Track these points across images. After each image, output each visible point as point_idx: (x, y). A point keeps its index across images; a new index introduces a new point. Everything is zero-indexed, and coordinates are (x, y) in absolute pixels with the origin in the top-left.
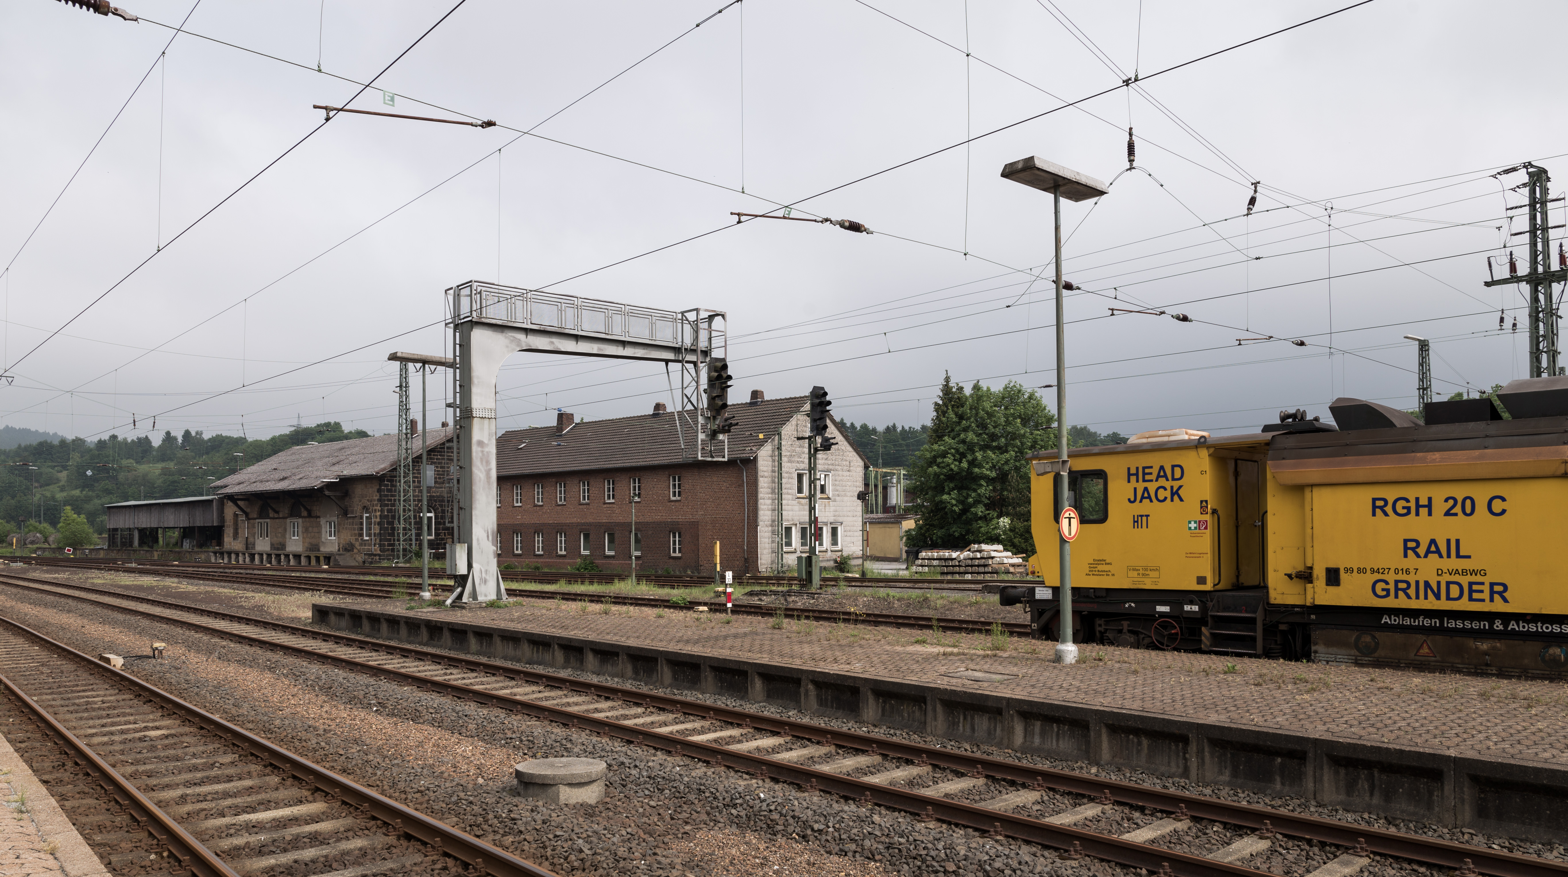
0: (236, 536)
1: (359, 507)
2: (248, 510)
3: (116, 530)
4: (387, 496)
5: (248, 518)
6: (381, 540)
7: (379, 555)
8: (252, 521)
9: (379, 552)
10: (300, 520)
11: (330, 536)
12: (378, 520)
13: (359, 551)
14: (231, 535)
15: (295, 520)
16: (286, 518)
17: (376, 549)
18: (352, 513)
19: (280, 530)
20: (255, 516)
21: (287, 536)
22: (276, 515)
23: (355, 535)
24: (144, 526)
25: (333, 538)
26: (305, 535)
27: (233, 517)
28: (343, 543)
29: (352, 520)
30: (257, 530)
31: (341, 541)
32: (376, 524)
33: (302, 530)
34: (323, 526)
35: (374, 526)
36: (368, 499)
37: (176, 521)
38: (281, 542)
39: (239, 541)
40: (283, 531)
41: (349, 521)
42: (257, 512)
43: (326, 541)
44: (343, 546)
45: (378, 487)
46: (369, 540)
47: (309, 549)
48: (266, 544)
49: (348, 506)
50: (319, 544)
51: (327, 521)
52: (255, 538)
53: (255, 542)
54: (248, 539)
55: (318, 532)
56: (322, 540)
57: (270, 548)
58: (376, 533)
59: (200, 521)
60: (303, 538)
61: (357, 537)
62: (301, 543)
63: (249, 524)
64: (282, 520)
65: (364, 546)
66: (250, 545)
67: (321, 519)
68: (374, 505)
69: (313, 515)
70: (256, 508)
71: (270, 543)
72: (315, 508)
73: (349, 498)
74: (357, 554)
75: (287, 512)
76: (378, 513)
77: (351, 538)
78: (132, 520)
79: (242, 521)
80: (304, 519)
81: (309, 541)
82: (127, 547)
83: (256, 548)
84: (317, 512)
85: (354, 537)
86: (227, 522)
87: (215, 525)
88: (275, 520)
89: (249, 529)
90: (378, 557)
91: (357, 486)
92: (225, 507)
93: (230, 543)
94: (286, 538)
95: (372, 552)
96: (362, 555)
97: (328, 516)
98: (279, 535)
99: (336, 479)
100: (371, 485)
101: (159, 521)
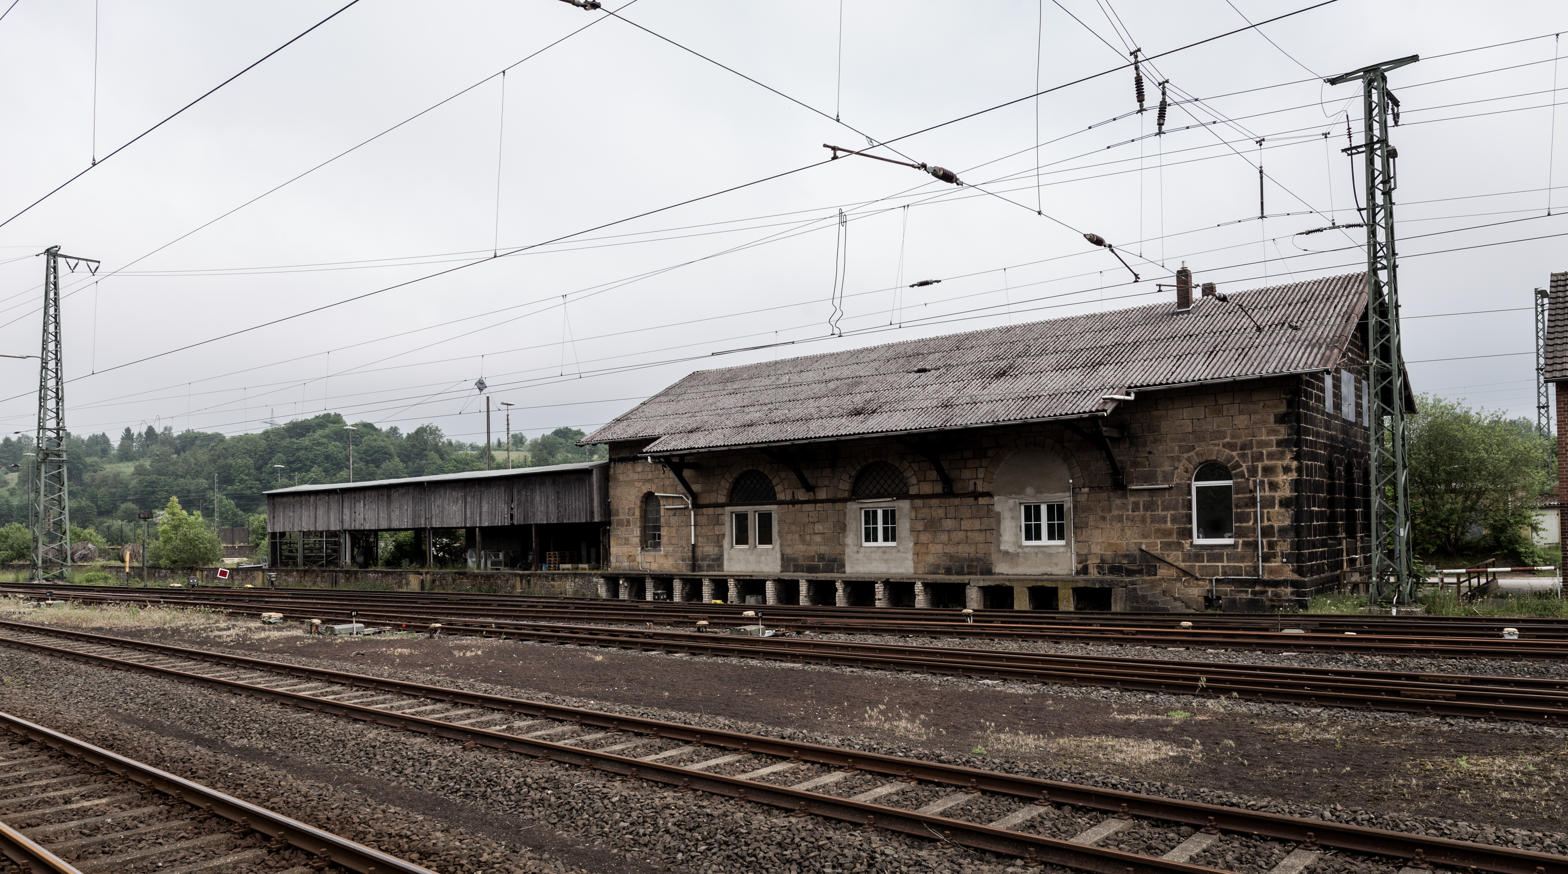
0: (652, 542)
1: (1184, 464)
2: (696, 488)
3: (289, 535)
4: (1305, 431)
5: (696, 506)
6: (1298, 546)
7: (1294, 584)
8: (710, 510)
9: (1292, 576)
10: (903, 506)
11: (1033, 536)
12: (1286, 492)
13: (1185, 573)
14: (636, 540)
15: (880, 504)
16: (845, 500)
17: (1280, 569)
18: (1149, 478)
19: (817, 529)
20: (722, 499)
21: (850, 540)
22: (801, 495)
23: (1157, 533)
25: (1046, 542)
26: (924, 538)
27: (638, 503)
28: (1102, 555)
29: (1142, 500)
30: (729, 529)
31: (1096, 549)
32: (1268, 503)
33: (911, 527)
34: (998, 517)
35: (1265, 511)
36: (1228, 443)
37: (469, 515)
38: (823, 555)
39: (662, 553)
40: (826, 531)
41: (1131, 499)
42: (725, 492)
43: (1020, 550)
44: (1103, 561)
45: (1283, 409)
46: (1235, 546)
47: (944, 568)
48: (763, 558)
49: (1136, 464)
50: (994, 557)
51: (1020, 504)
52: (722, 546)
53: (722, 555)
54: (696, 549)
55: (981, 530)
56: (1002, 548)
57: (782, 566)
58: (1272, 527)
59: (547, 513)
60: (915, 544)
61: (1174, 538)
62: (910, 556)
63: (699, 518)
64: (827, 506)
65: (1208, 561)
66: (702, 560)
67: (996, 498)
68: (1259, 457)
69: (958, 488)
70: (723, 483)
71: (779, 556)
72: (967, 474)
73: (1131, 444)
74: (1175, 580)
75: (845, 486)
76: (1285, 477)
77: (1144, 541)
78: (329, 518)
79: (674, 511)
80: (919, 503)
81: (950, 550)
82: (322, 565)
83: (725, 567)
84: (975, 484)
85: (1158, 538)
86: (618, 515)
87: (596, 520)
88: (798, 507)
89: (699, 528)
90: (1289, 590)
91: (1170, 412)
92: (611, 484)
93: (630, 556)
94: (844, 545)
95: (1258, 576)
96: (1201, 583)
97: (1029, 491)
98: (818, 539)
99: (1128, 394)
100: (1242, 406)
101: (415, 517)
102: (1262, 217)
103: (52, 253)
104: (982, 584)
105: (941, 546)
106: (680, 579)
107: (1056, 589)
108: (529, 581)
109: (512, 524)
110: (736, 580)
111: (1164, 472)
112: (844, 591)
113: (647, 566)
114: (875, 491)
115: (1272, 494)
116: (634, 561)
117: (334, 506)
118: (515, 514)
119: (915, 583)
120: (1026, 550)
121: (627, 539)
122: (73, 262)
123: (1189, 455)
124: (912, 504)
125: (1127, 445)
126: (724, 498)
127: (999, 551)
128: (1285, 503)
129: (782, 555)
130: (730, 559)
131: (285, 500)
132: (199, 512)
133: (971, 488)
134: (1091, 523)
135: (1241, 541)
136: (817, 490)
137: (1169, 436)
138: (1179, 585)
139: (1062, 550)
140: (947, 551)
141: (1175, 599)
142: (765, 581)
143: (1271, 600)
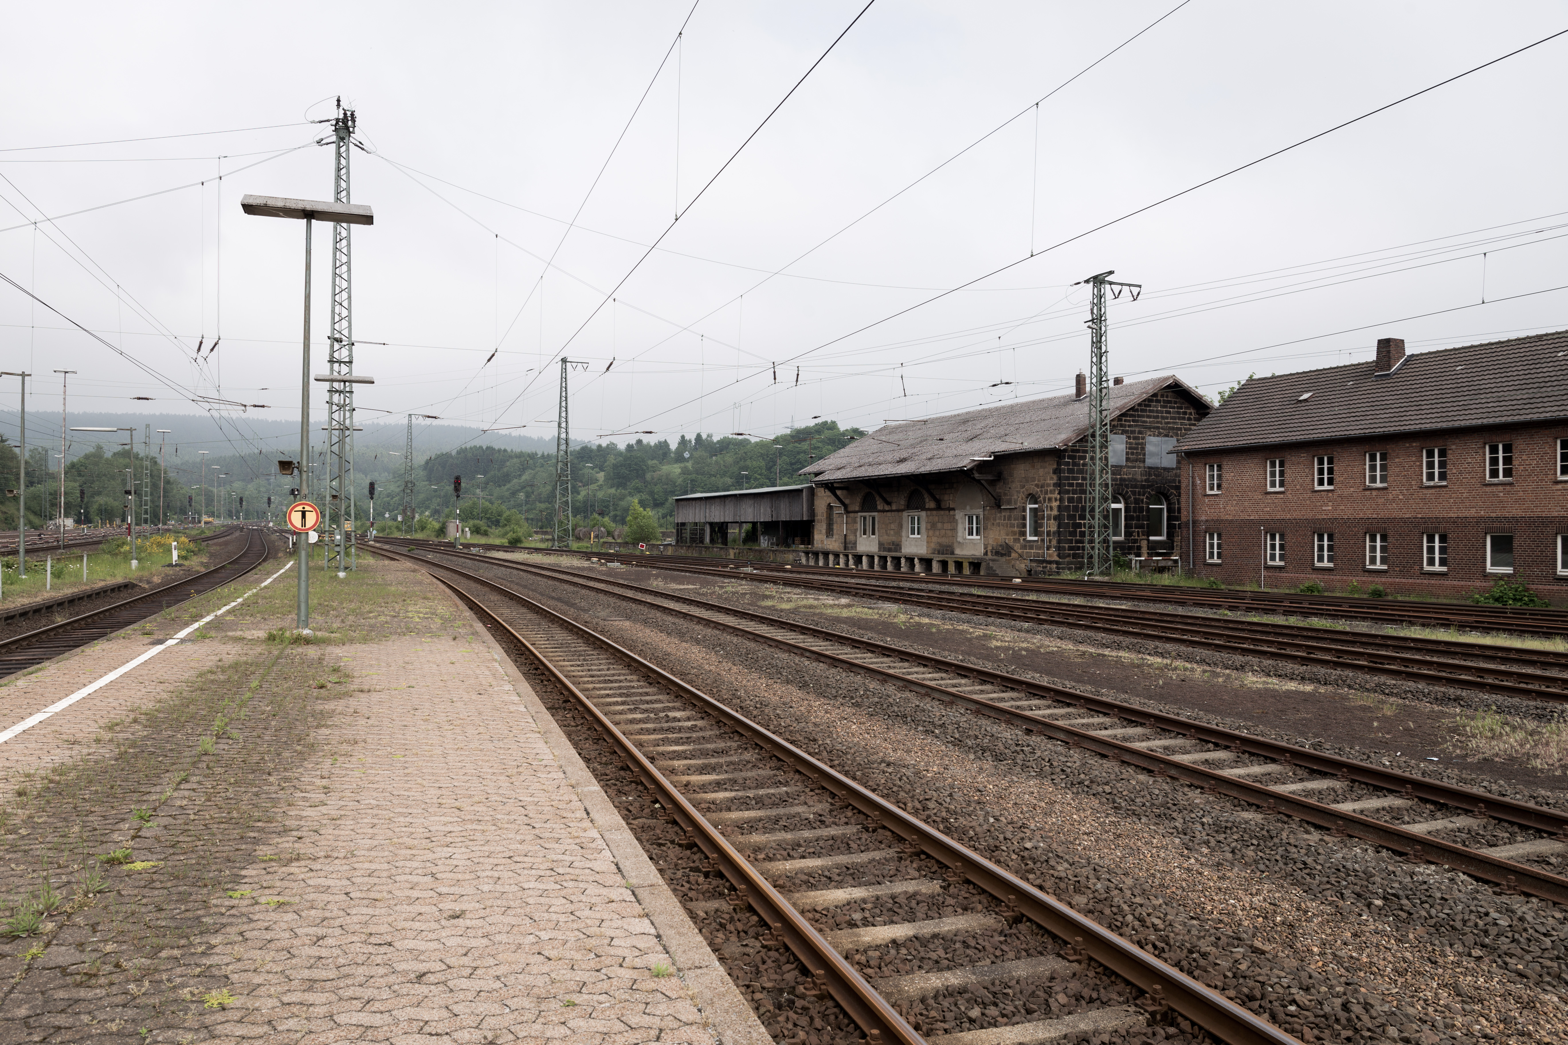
0: (829, 532)
1: (1021, 495)
2: (847, 501)
3: (683, 524)
4: (1068, 478)
5: (847, 512)
6: (1059, 542)
7: (1057, 563)
8: (852, 515)
9: (1056, 558)
10: (923, 514)
11: (970, 533)
12: (1055, 512)
13: (1020, 556)
14: (824, 531)
15: (915, 514)
16: (902, 511)
17: (1052, 554)
18: (1009, 503)
19: (893, 526)
20: (857, 509)
21: (904, 534)
22: (887, 508)
23: (1014, 533)
24: (717, 520)
25: (975, 537)
26: (931, 533)
27: (824, 510)
28: (992, 545)
29: (1007, 514)
30: (859, 526)
31: (991, 542)
32: (1049, 519)
33: (927, 527)
34: (956, 522)
35: (1048, 522)
36: (1037, 484)
37: (755, 515)
38: (894, 542)
39: (835, 539)
40: (895, 528)
41: (1003, 514)
42: (858, 505)
43: (966, 541)
44: (993, 548)
45: (1055, 466)
46: (1040, 541)
47: (937, 551)
48: (873, 543)
49: (1005, 494)
50: (955, 545)
51: (966, 515)
52: (857, 536)
53: (858, 541)
54: (847, 537)
55: (950, 530)
56: (960, 540)
57: (879, 548)
58: (1050, 531)
59: (786, 514)
60: (928, 536)
61: (1019, 536)
62: (926, 543)
63: (847, 519)
64: (896, 514)
65: (1028, 550)
66: (850, 544)
67: (958, 511)
68: (1046, 493)
69: (943, 506)
70: (856, 498)
71: (878, 542)
72: (946, 497)
73: (1005, 483)
74: (1016, 558)
75: (903, 502)
76: (1055, 504)
77: (1006, 538)
78: (701, 514)
79: (838, 515)
80: (929, 513)
81: (940, 540)
82: (697, 543)
83: (859, 548)
84: (949, 503)
85: (1012, 536)
86: (816, 517)
87: (807, 519)
88: (885, 514)
89: (848, 526)
90: (1055, 566)
91: (1018, 466)
92: (813, 499)
93: (822, 541)
94: (903, 537)
95: (1045, 557)
96: (1025, 559)
97: (970, 508)
98: (892, 532)
99: (990, 457)
100: (1042, 464)
101: (735, 515)
103: (564, 361)
105: (936, 538)
109: (773, 521)
111: (1016, 499)
112: (904, 562)
113: (828, 546)
114: (915, 506)
115: (1051, 513)
116: (824, 543)
117: (703, 508)
118: (774, 515)
120: (968, 541)
121: (820, 531)
122: (574, 365)
123: (1025, 490)
124: (927, 514)
125: (1002, 483)
126: (858, 507)
127: (959, 542)
128: (1055, 518)
129: (880, 541)
130: (861, 543)
131: (682, 503)
133: (947, 505)
134: (990, 527)
135: (1042, 539)
136: (892, 504)
137: (1015, 479)
138: (1017, 562)
139: (980, 541)
141: (1016, 570)
142: (862, 556)
143: (1048, 571)
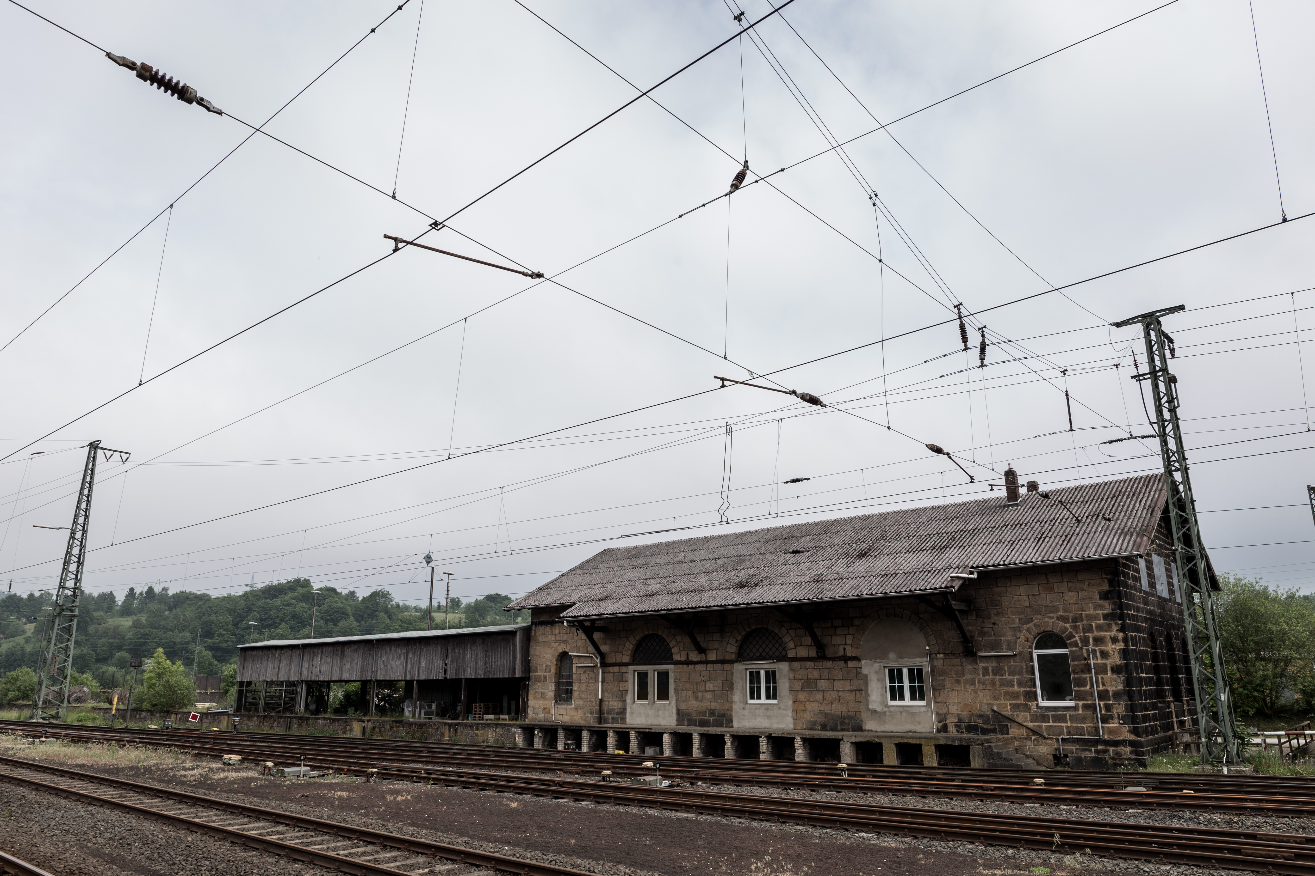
0: (565, 697)
1: (1025, 634)
2: (604, 648)
3: (254, 684)
4: (1126, 607)
5: (604, 664)
6: (1132, 708)
7: (1132, 743)
8: (615, 669)
10: (783, 668)
11: (898, 696)
12: (1116, 660)
13: (1034, 731)
14: (551, 694)
15: (762, 666)
16: (732, 662)
17: (1118, 730)
18: (996, 646)
19: (708, 687)
20: (626, 659)
21: (737, 697)
22: (695, 657)
23: (1007, 695)
25: (909, 702)
26: (802, 696)
27: (554, 661)
28: (959, 715)
29: (991, 665)
30: (632, 685)
31: (954, 709)
32: (1101, 670)
33: (790, 687)
34: (865, 678)
35: (1100, 677)
36: (1061, 616)
37: (409, 670)
38: (713, 710)
39: (573, 706)
40: (716, 689)
41: (981, 665)
42: (629, 653)
43: (886, 709)
44: (960, 720)
45: (1105, 587)
46: (1075, 708)
47: (820, 725)
48: (661, 712)
49: (983, 634)
50: (864, 715)
51: (885, 667)
52: (625, 701)
53: (625, 709)
54: (603, 703)
55: (851, 691)
56: (870, 707)
57: (677, 720)
58: (1107, 691)
59: (476, 669)
60: (794, 702)
61: (1021, 701)
62: (790, 713)
63: (606, 675)
64: (717, 666)
65: (1053, 722)
66: (608, 713)
67: (863, 662)
68: (1089, 629)
69: (829, 652)
70: (627, 644)
71: (675, 711)
72: (837, 640)
73: (977, 616)
74: (1026, 739)
75: (732, 649)
76: (1113, 647)
77: (995, 702)
78: (290, 670)
79: (584, 669)
80: (796, 665)
81: (824, 708)
82: (279, 712)
83: (627, 720)
84: (845, 649)
85: (1008, 700)
86: (536, 672)
87: (517, 676)
88: (691, 667)
89: (606, 685)
90: (1128, 749)
91: (1009, 589)
92: (531, 644)
93: (545, 709)
94: (732, 702)
95: (1099, 736)
96: (1049, 741)
97: (892, 656)
98: (709, 696)
99: (972, 573)
100: (1070, 585)
101: (363, 670)
102: (1072, 430)
103: (94, 446)
104: (854, 740)
105: (816, 705)
106: (588, 730)
107: (920, 745)
108: (456, 730)
109: (446, 678)
110: (637, 732)
111: (1007, 641)
112: (732, 744)
113: (559, 718)
114: (758, 654)
115: (1104, 661)
116: (548, 713)
117: (296, 660)
118: (448, 668)
119: (794, 738)
120: (892, 709)
121: (543, 693)
122: (109, 453)
123: (1028, 626)
124: (790, 666)
125: (974, 617)
126: (628, 658)
127: (869, 710)
128: (1116, 670)
129: (678, 710)
130: (632, 713)
131: (255, 653)
132: (180, 662)
133: (841, 653)
134: (947, 686)
135: (1081, 704)
136: (708, 652)
137: (1009, 610)
138: (1029, 743)
139: (923, 709)
140: (822, 709)
141: (1027, 757)
142: (662, 733)
143: (1113, 759)
